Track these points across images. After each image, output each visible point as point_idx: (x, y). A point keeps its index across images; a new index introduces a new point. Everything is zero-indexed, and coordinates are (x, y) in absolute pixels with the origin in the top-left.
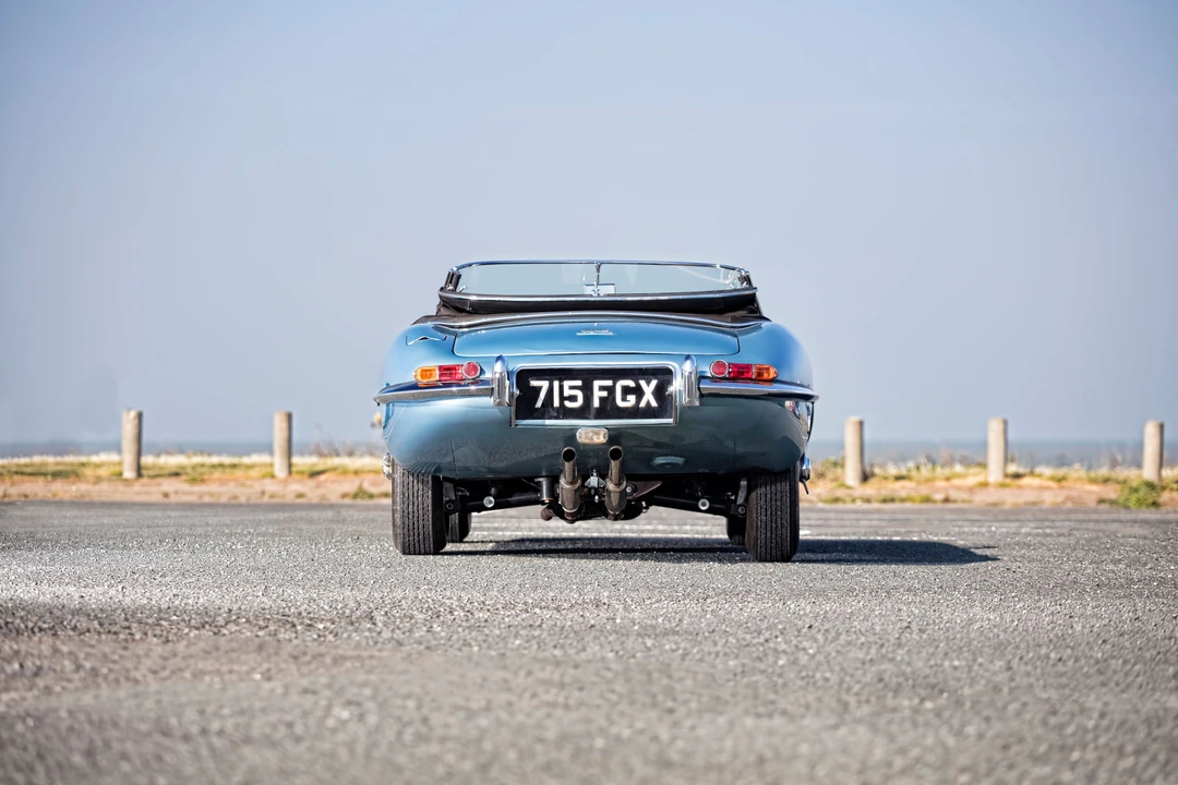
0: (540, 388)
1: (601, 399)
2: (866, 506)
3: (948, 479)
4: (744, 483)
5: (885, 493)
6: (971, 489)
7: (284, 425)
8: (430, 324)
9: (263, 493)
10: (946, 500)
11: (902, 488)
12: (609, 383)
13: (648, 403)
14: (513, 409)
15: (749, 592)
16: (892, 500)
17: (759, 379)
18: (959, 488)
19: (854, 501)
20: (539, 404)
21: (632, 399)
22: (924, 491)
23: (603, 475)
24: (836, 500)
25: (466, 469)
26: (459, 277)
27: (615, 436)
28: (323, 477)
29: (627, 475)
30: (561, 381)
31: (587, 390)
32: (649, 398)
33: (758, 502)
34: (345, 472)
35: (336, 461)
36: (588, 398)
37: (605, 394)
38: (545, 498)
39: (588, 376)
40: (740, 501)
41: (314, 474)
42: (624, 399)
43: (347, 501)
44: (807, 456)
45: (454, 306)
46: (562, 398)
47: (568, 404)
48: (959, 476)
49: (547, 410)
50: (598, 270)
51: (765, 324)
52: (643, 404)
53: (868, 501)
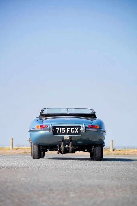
0: (58, 129)
1: (68, 131)
2: (114, 155)
3: (128, 151)
4: (93, 147)
5: (117, 153)
6: (132, 152)
7: (12, 140)
8: (38, 118)
9: (8, 152)
10: (128, 154)
11: (120, 152)
12: (70, 128)
13: (77, 132)
14: (53, 133)
15: (94, 164)
16: (118, 154)
17: (96, 128)
18: (130, 152)
19: (111, 154)
20: (57, 132)
21: (74, 131)
22: (124, 153)
23: (68, 145)
24: (109, 154)
25: (45, 144)
26: (43, 110)
27: (71, 138)
28: (18, 150)
29: (73, 145)
30: (61, 128)
31: (66, 130)
32: (77, 131)
33: (96, 150)
34: (22, 149)
35: (21, 147)
36: (66, 131)
37: (69, 130)
38: (58, 149)
39: (66, 127)
40: (93, 150)
41: (17, 149)
42: (72, 131)
43: (23, 154)
44: (104, 142)
45: (42, 115)
46: (61, 131)
47: (62, 132)
48: (130, 150)
49: (59, 133)
50: (68, 109)
51: (97, 119)
52: (76, 132)
53: (114, 154)
